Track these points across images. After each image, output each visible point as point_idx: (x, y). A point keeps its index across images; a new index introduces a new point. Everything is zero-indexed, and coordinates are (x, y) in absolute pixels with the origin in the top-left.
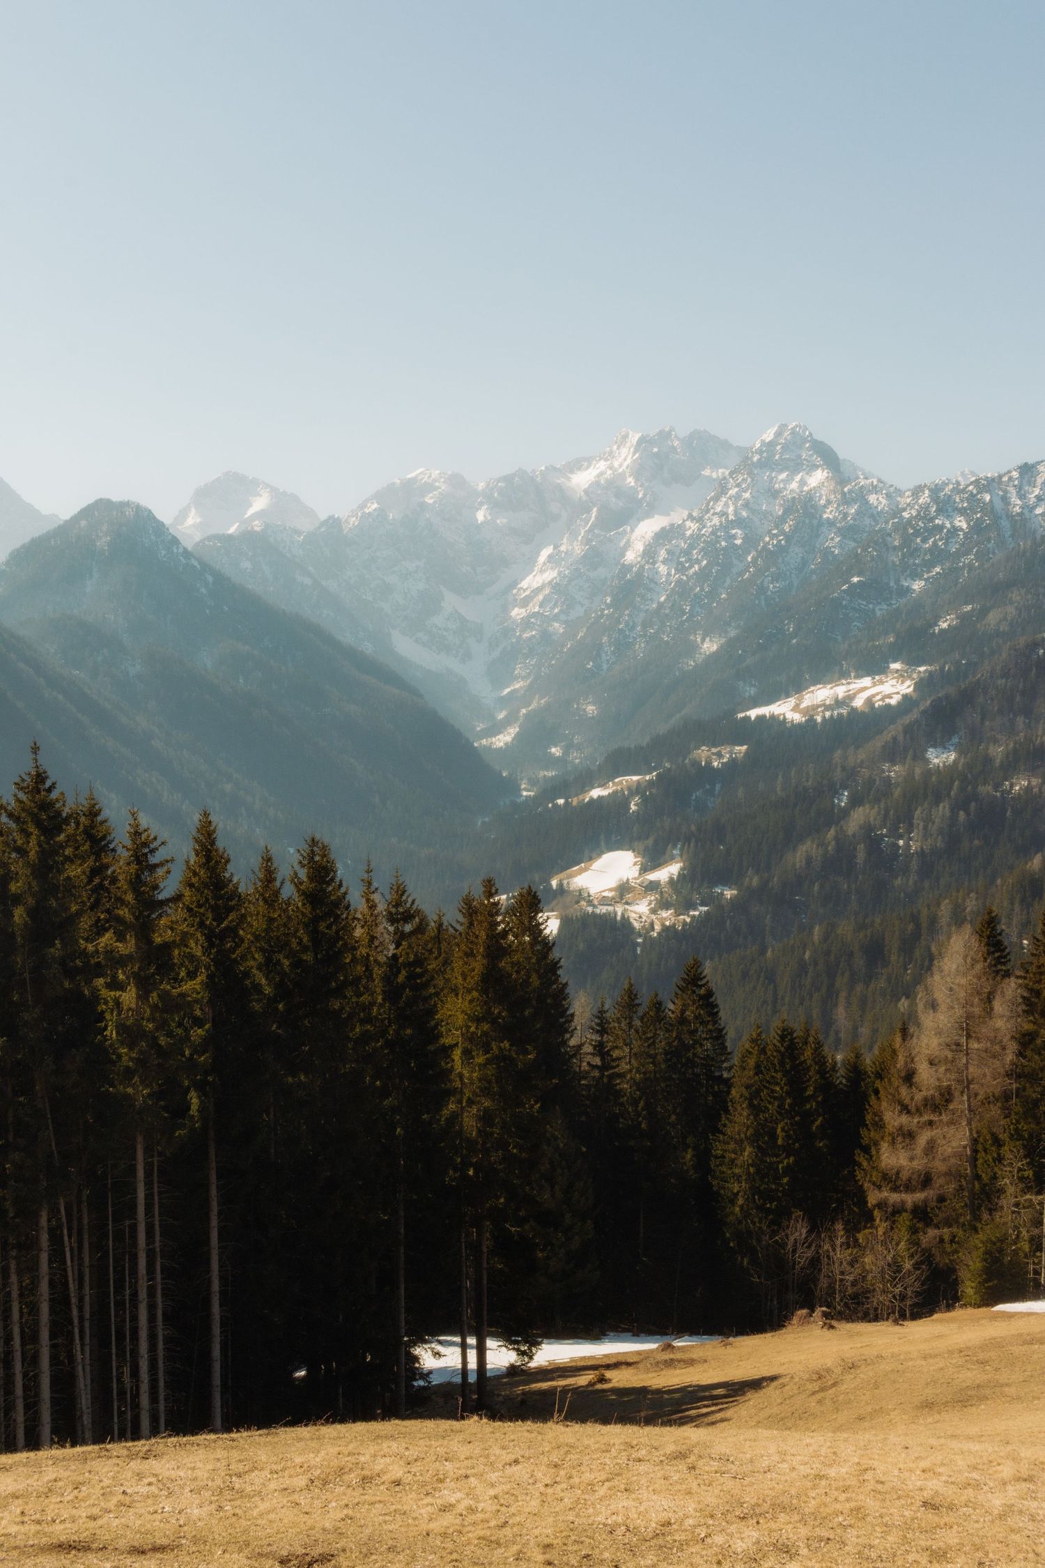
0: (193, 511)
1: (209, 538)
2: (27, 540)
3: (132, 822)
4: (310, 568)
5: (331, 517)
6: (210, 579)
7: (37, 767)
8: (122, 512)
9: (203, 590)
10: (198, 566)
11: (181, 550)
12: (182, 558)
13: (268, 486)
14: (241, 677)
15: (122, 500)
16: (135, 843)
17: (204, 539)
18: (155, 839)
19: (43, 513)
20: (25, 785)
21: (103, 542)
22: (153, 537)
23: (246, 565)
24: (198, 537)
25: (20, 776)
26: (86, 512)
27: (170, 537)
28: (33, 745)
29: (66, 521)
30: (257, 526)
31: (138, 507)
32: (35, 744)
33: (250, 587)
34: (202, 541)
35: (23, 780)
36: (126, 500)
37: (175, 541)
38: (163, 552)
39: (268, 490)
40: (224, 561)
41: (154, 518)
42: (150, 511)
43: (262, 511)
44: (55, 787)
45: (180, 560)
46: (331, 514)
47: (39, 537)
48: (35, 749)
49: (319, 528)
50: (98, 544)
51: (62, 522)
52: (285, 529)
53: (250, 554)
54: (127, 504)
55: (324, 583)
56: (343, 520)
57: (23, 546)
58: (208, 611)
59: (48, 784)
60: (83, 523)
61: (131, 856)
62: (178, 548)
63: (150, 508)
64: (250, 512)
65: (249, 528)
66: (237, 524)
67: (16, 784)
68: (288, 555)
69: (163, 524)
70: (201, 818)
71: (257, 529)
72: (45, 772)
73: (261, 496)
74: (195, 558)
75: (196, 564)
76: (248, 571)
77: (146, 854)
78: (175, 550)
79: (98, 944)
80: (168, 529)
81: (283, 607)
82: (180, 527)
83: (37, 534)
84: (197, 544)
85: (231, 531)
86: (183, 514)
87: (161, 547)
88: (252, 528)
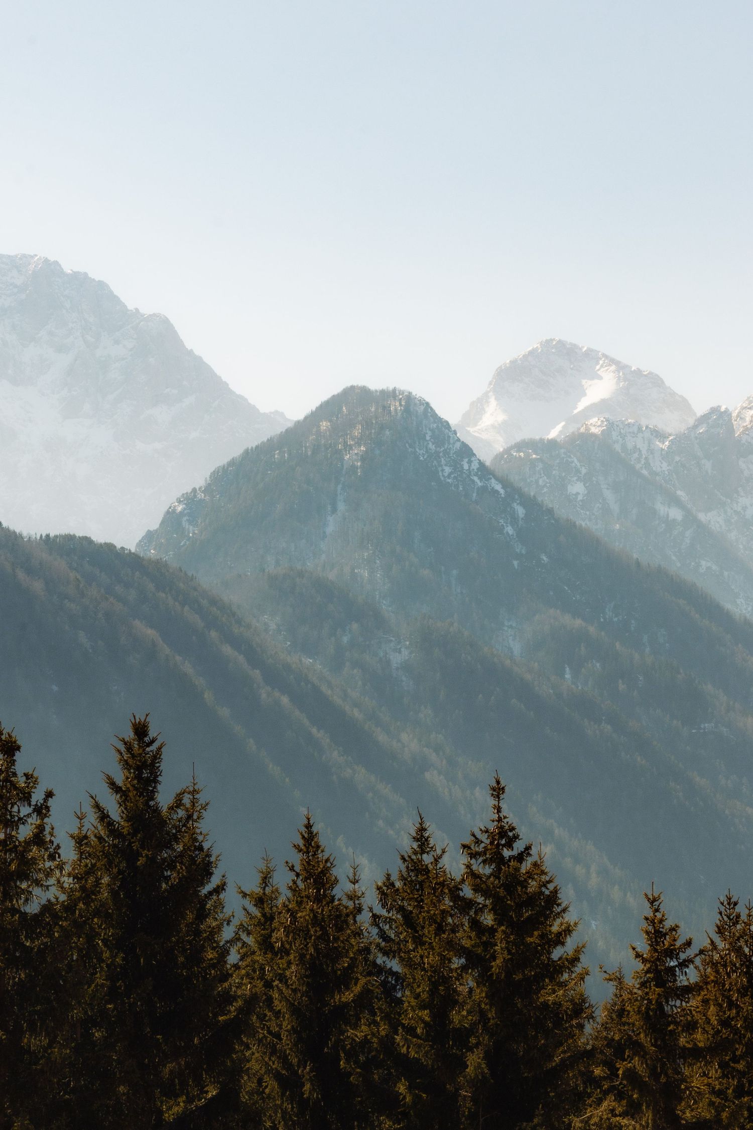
0: (493, 402)
1: (519, 446)
2: (237, 452)
3: (650, 914)
4: (679, 493)
5: (714, 410)
6: (521, 511)
7: (500, 820)
8: (384, 407)
9: (510, 530)
10: (502, 491)
11: (475, 466)
12: (476, 479)
13: (613, 361)
14: (567, 669)
15: (385, 387)
16: (656, 950)
17: (511, 448)
18: (689, 943)
19: (262, 410)
20: (481, 848)
21: (353, 456)
22: (431, 446)
23: (577, 488)
24: (500, 445)
25: (474, 835)
26: (329, 408)
27: (458, 445)
28: (495, 785)
29: (298, 422)
30: (595, 425)
31: (409, 398)
32: (498, 782)
33: (583, 524)
34: (507, 451)
35: (478, 842)
36: (391, 388)
37: (466, 451)
38: (448, 470)
39: (613, 367)
40: (541, 482)
41: (435, 415)
42: (428, 404)
43: (603, 401)
44: (529, 855)
45: (473, 481)
46: (715, 405)
47: (257, 447)
48: (498, 791)
49: (695, 427)
50: (347, 457)
51: (290, 425)
52: (640, 429)
53: (584, 471)
54: (393, 394)
55: (702, 517)
56: (734, 415)
57: (232, 463)
58: (516, 563)
59: (519, 846)
60: (324, 425)
61: (648, 972)
62: (470, 462)
63: (427, 400)
64: (582, 405)
65: (582, 430)
66: (563, 424)
67: (464, 846)
68: (645, 472)
69: (447, 425)
70: (722, 909)
71: (594, 430)
72: (512, 829)
73: (600, 378)
74: (497, 479)
75: (498, 487)
76: (580, 498)
77: (671, 970)
78: (466, 467)
79: (590, 1118)
80: (455, 433)
81: (635, 556)
82: (471, 429)
83: (253, 443)
84: (499, 457)
85: (553, 434)
86: (477, 408)
87: (443, 462)
88: (587, 429)
